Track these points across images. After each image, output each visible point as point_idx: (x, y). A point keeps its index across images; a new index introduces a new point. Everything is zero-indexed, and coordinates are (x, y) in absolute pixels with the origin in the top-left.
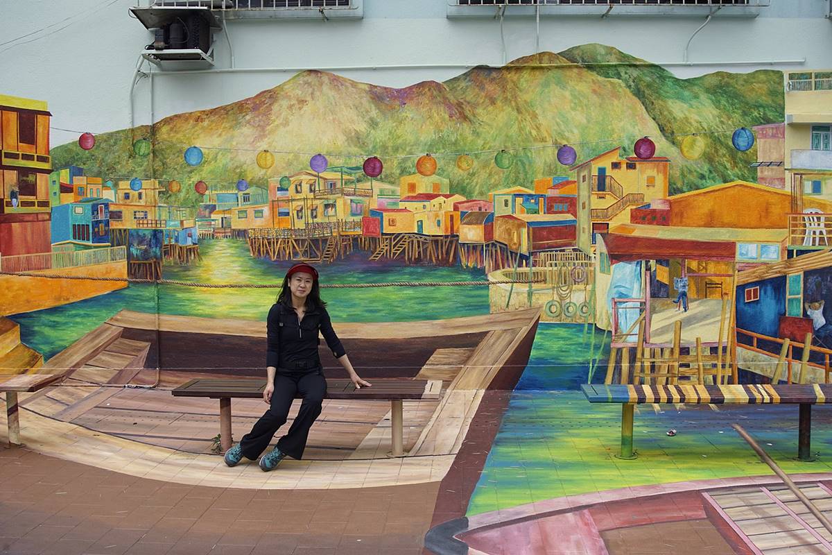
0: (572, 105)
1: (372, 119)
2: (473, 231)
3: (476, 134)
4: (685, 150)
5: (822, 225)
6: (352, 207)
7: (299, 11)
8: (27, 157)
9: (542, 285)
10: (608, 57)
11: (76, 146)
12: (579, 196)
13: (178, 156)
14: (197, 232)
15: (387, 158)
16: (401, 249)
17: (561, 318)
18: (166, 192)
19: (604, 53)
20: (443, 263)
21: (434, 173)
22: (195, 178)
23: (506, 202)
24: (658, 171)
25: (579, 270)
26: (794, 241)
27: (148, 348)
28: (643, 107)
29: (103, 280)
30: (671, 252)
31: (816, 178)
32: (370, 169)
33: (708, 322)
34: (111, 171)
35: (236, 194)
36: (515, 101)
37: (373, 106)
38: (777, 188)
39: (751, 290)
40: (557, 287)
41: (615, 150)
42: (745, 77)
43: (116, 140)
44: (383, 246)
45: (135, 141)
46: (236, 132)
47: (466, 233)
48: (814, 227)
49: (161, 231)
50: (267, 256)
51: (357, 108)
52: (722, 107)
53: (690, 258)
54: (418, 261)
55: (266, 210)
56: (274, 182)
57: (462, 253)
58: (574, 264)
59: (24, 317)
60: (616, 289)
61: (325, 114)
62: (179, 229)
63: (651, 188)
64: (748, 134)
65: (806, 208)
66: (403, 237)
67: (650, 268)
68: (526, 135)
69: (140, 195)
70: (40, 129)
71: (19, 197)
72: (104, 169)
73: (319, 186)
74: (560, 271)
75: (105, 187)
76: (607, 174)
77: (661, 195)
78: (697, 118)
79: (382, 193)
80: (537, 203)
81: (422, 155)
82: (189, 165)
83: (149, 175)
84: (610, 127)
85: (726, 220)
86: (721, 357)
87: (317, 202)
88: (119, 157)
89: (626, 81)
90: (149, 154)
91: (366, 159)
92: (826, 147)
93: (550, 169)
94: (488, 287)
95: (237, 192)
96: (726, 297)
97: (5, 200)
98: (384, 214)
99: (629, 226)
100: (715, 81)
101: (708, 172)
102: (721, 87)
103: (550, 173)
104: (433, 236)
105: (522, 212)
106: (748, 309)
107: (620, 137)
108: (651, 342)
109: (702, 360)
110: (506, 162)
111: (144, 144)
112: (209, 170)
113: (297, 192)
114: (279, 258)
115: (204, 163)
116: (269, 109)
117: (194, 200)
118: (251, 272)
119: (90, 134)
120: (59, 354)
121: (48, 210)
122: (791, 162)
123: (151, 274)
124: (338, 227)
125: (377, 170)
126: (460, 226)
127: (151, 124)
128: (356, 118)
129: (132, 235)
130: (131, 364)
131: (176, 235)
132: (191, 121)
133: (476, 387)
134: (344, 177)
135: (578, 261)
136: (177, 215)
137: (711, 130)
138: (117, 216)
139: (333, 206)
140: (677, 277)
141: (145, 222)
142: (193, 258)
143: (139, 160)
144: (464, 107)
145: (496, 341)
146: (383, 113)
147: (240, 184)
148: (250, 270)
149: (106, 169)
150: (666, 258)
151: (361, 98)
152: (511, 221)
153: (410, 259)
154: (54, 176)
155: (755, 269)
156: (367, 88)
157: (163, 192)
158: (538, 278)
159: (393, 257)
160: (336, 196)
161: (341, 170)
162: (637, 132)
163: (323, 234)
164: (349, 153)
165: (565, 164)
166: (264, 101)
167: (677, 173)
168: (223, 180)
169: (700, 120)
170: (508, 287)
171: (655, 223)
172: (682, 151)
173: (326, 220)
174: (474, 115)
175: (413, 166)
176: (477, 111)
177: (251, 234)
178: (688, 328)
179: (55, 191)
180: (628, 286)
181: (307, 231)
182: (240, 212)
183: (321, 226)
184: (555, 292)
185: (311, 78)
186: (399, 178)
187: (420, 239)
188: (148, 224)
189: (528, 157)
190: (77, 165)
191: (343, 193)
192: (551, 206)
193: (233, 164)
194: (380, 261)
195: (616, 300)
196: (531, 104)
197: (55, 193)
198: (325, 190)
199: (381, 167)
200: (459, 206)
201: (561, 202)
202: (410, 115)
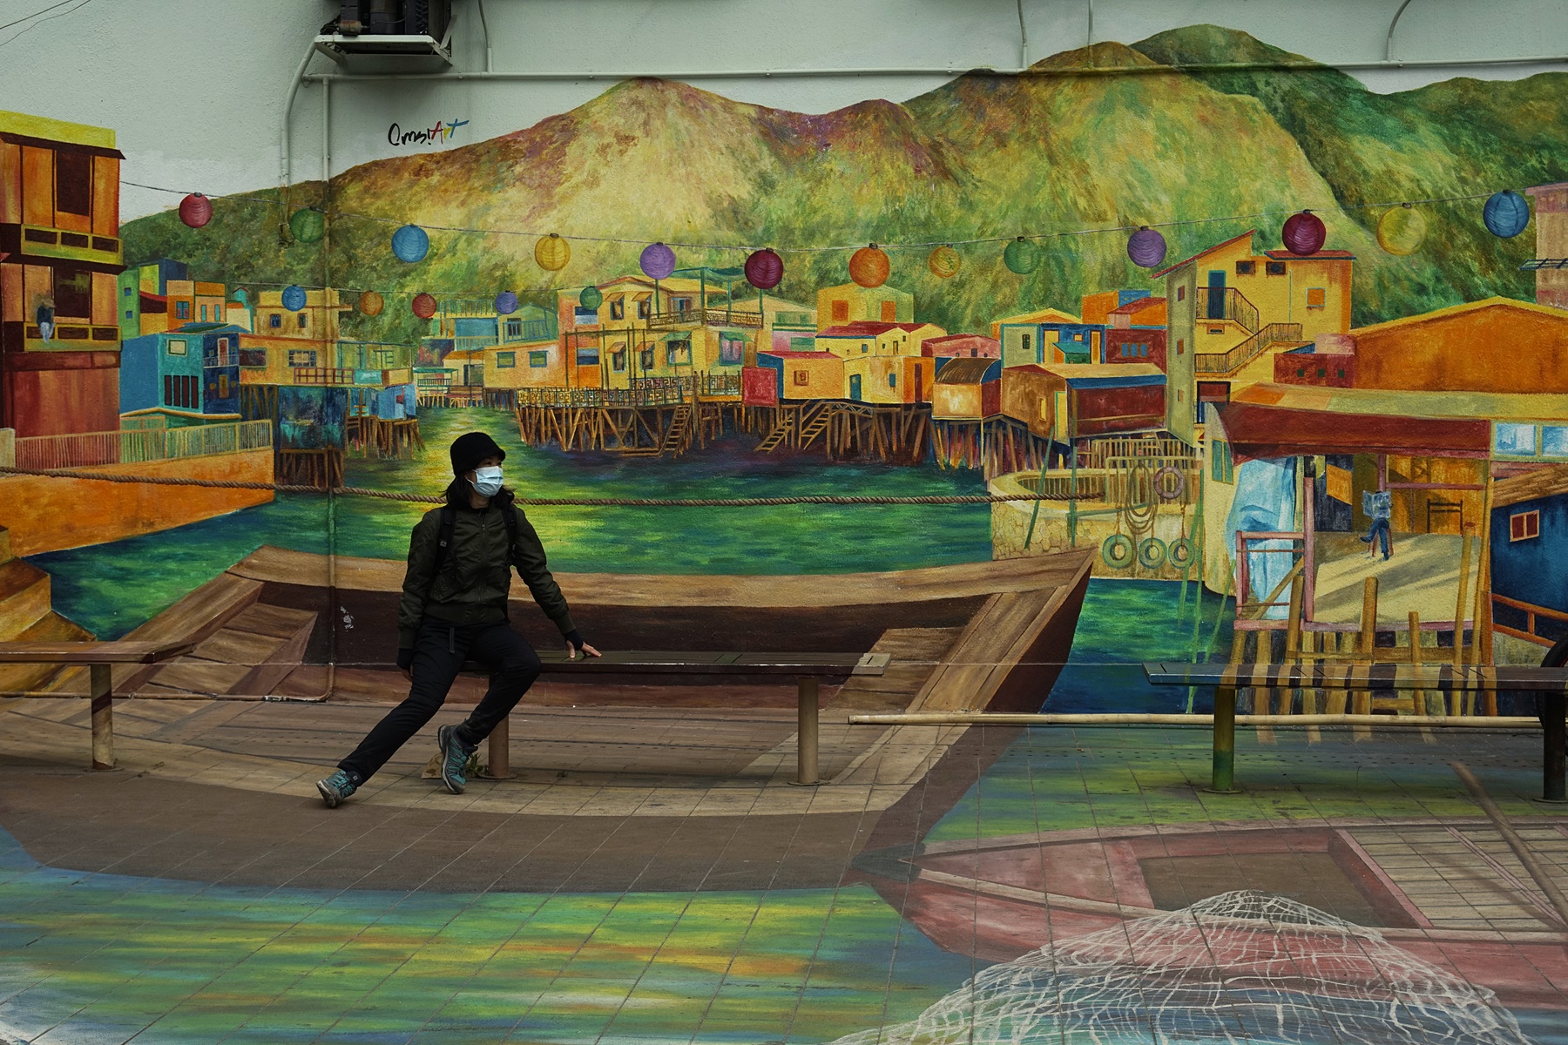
0: (1159, 147)
1: (762, 175)
2: (961, 396)
3: (968, 204)
4: (1386, 235)
6: (721, 348)
8: (70, 240)
9: (1096, 505)
10: (1232, 52)
11: (174, 220)
12: (1170, 328)
13: (380, 243)
14: (417, 393)
15: (792, 251)
16: (819, 431)
17: (1134, 570)
18: (354, 316)
19: (1223, 44)
20: (901, 458)
21: (884, 282)
22: (413, 288)
23: (1026, 338)
24: (1330, 280)
25: (1170, 473)
27: (312, 623)
28: (1301, 152)
29: (225, 486)
30: (1356, 439)
32: (758, 274)
33: (1433, 580)
34: (243, 271)
35: (494, 319)
36: (1045, 140)
37: (765, 149)
39: (1521, 518)
40: (1127, 509)
41: (1244, 236)
42: (1513, 89)
43: (254, 209)
44: (783, 425)
45: (292, 212)
46: (495, 198)
47: (946, 400)
49: (344, 391)
50: (554, 443)
51: (733, 153)
52: (1463, 149)
53: (1395, 453)
54: (852, 453)
55: (553, 352)
56: (569, 298)
57: (938, 436)
58: (1161, 463)
59: (60, 560)
60: (1244, 515)
61: (671, 165)
62: (380, 387)
63: (1316, 312)
64: (1517, 203)
66: (823, 406)
67: (1314, 471)
68: (1066, 207)
69: (302, 320)
70: (100, 185)
71: (56, 319)
72: (231, 266)
73: (659, 306)
74: (1133, 475)
75: (231, 302)
76: (1227, 285)
77: (1336, 326)
78: (1411, 171)
79: (781, 321)
80: (1087, 342)
81: (860, 246)
82: (401, 261)
83: (321, 279)
84: (1233, 192)
85: (1471, 375)
86: (1459, 651)
87: (653, 337)
89: (1267, 100)
90: (321, 238)
91: (751, 253)
93: (1114, 274)
94: (989, 507)
95: (495, 315)
96: (1470, 532)
97: (26, 325)
98: (786, 361)
99: (1272, 386)
100: (1449, 97)
101: (1432, 282)
102: (1460, 108)
103: (1113, 283)
104: (881, 405)
105: (1057, 359)
106: (1516, 557)
107: (1254, 210)
108: (1315, 620)
109: (1422, 657)
110: (1025, 261)
111: (311, 219)
112: (440, 271)
113: (615, 316)
114: (578, 444)
115: (431, 258)
116: (561, 152)
117: (410, 330)
119: (201, 195)
120: (131, 634)
121: (114, 346)
123: (322, 476)
124: (695, 386)
125: (773, 276)
126: (936, 387)
127: (326, 179)
128: (731, 172)
129: (286, 399)
130: (275, 657)
131: (374, 398)
132: (406, 175)
133: (963, 705)
134: (708, 288)
135: (1169, 457)
136: (376, 360)
137: (1439, 197)
138: (254, 359)
139: (686, 344)
140: (1368, 490)
141: (312, 372)
142: (405, 445)
143: (301, 250)
144: (944, 151)
145: (1003, 615)
146: (785, 163)
147: (503, 295)
148: (519, 470)
149: (233, 267)
150: (1345, 452)
151: (742, 132)
152: (1036, 377)
153: (834, 451)
154: (127, 279)
155: (1531, 475)
156: (753, 113)
157: (348, 315)
158: (1088, 489)
159: (803, 446)
160: (690, 325)
161: (702, 274)
162: (1288, 201)
163: (666, 399)
164: (717, 241)
165: (1144, 266)
166: (552, 136)
167: (1370, 282)
168: (469, 291)
169: (1418, 177)
170: (1028, 506)
171: (1324, 382)
172: (1379, 238)
173: (671, 372)
174: (964, 168)
175: (843, 268)
176: (969, 160)
177: (522, 399)
178: (1390, 593)
179: (128, 308)
180: (1268, 507)
181: (633, 393)
182: (501, 355)
183: (661, 384)
184: (1123, 518)
185: (643, 93)
186: (815, 291)
187: (855, 412)
188: (316, 376)
189: (1070, 250)
190: (175, 257)
191: (705, 320)
192: (1116, 348)
193: (488, 261)
194: (777, 454)
195: (1245, 535)
196: (1076, 146)
197: (129, 313)
198: (670, 312)
199: (781, 269)
200: (934, 346)
201: (1135, 339)
202: (838, 168)
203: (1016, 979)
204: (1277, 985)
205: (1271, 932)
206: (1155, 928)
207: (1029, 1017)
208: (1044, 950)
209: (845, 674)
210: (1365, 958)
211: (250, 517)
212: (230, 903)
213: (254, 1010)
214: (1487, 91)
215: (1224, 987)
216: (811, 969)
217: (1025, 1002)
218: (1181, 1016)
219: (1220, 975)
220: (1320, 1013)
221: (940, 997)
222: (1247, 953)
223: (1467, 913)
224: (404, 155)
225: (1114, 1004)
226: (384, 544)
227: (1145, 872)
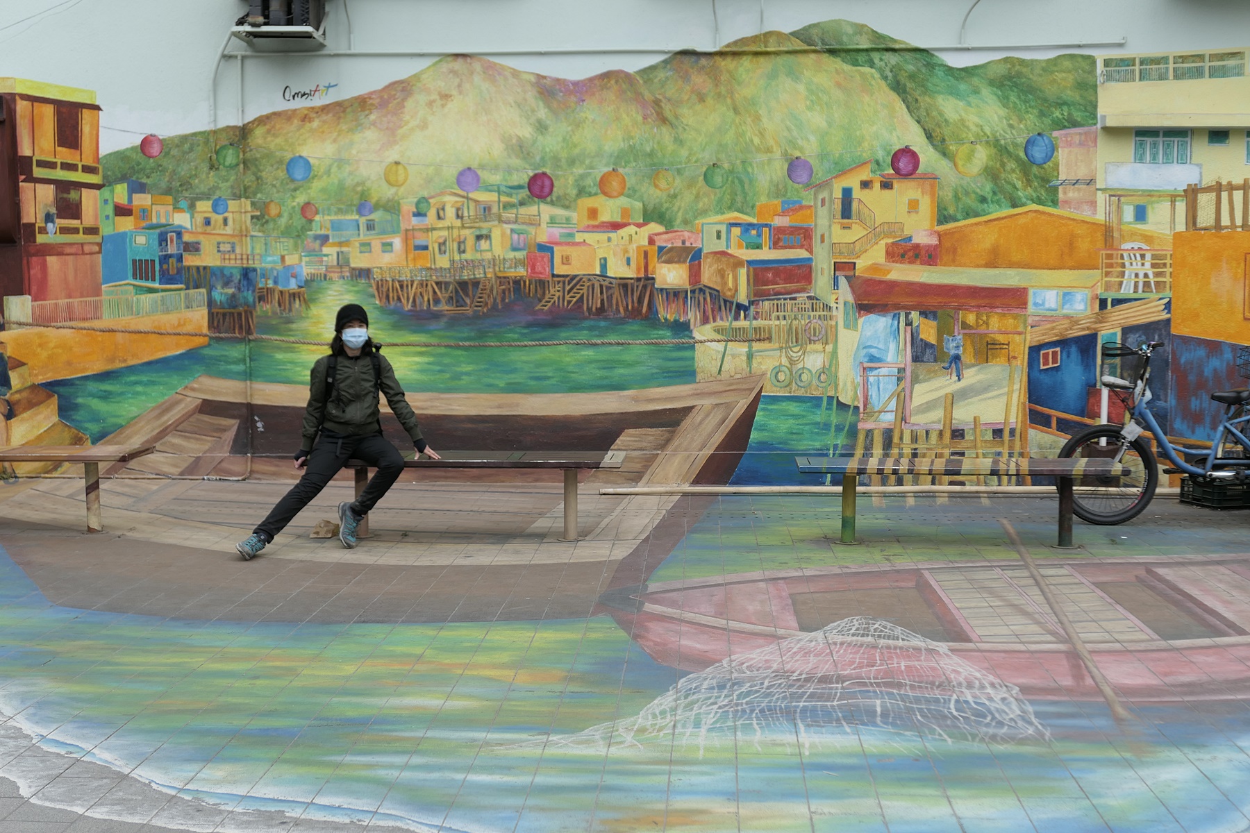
0: (808, 103)
1: (539, 121)
2: (675, 272)
3: (679, 141)
4: (960, 163)
5: (1148, 265)
6: (512, 239)
8: (67, 167)
9: (766, 345)
10: (857, 38)
11: (137, 153)
12: (816, 225)
13: (278, 169)
14: (306, 270)
15: (560, 173)
16: (578, 296)
17: (791, 389)
18: (261, 218)
19: (851, 32)
20: (635, 314)
21: (622, 195)
22: (301, 199)
23: (719, 233)
24: (923, 193)
25: (816, 323)
26: (1108, 287)
27: (235, 428)
28: (904, 106)
29: (175, 334)
30: (940, 300)
31: (1141, 201)
32: (536, 189)
33: (990, 395)
34: (184, 188)
35: (357, 221)
36: (732, 98)
37: (541, 104)
38: (1086, 214)
39: (1048, 353)
40: (786, 348)
41: (865, 163)
42: (1044, 65)
43: (192, 145)
44: (554, 292)
45: (218, 147)
46: (357, 137)
47: (664, 275)
48: (1137, 267)
49: (255, 270)
50: (399, 304)
51: (519, 106)
52: (1011, 105)
53: (965, 309)
54: (601, 310)
55: (397, 242)
56: (408, 206)
57: (659, 299)
58: (809, 317)
60: (865, 351)
61: (477, 114)
62: (279, 267)
63: (913, 215)
64: (1047, 141)
65: (1126, 242)
66: (581, 279)
67: (912, 322)
68: (746, 143)
69: (225, 221)
70: (86, 129)
71: (58, 221)
72: (176, 184)
74: (790, 325)
75: (177, 209)
76: (854, 196)
77: (926, 224)
78: (976, 120)
79: (553, 221)
80: (759, 235)
81: (606, 170)
82: (293, 180)
83: (238, 192)
84: (858, 133)
85: (1016, 257)
86: (1007, 442)
87: (466, 232)
88: (196, 168)
89: (881, 71)
90: (237, 165)
91: (531, 174)
92: (1154, 159)
93: (778, 189)
94: (694, 346)
95: (357, 217)
96: (1014, 362)
98: (556, 249)
99: (884, 265)
100: (1002, 70)
101: (991, 194)
102: (1010, 78)
103: (777, 195)
104: (621, 278)
105: (740, 246)
106: (1046, 380)
107: (872, 145)
108: (912, 422)
109: (982, 446)
110: (718, 180)
111: (231, 151)
112: (320, 187)
113: (439, 218)
114: (415, 306)
115: (313, 178)
116: (401, 106)
117: (299, 228)
119: (155, 136)
120: (112, 435)
121: (97, 239)
122: (1106, 180)
123: (241, 327)
124: (494, 265)
126: (658, 265)
127: (240, 124)
128: (518, 119)
129: (215, 275)
130: (210, 450)
131: (275, 274)
133: (677, 480)
134: (504, 199)
135: (814, 313)
136: (276, 248)
137: (995, 137)
138: (193, 248)
139: (488, 237)
140: (947, 334)
141: (233, 256)
142: (297, 306)
143: (224, 173)
144: (663, 105)
145: (703, 420)
146: (555, 113)
147: (363, 204)
149: (178, 184)
150: (932, 309)
151: (525, 92)
152: (724, 259)
153: (589, 309)
154: (105, 192)
155: (1054, 324)
156: (533, 79)
157: (257, 218)
158: (760, 335)
159: (568, 306)
160: (491, 223)
161: (499, 188)
162: (895, 140)
163: (474, 274)
164: (509, 167)
165: (798, 183)
166: (395, 95)
167: (948, 195)
168: (338, 201)
169: (981, 123)
170: (721, 346)
171: (918, 262)
172: (955, 165)
173: (478, 256)
174: (676, 117)
175: (594, 185)
176: (680, 111)
177: (377, 275)
178: (962, 403)
179: (107, 213)
180: (881, 346)
181: (452, 270)
182: (362, 245)
183: (471, 264)
184: (784, 354)
185: (458, 65)
186: (575, 200)
187: (603, 283)
188: (236, 259)
189: (748, 173)
190: (138, 178)
191: (500, 220)
192: (779, 239)
193: (352, 180)
194: (550, 311)
195: (866, 365)
196: (752, 102)
197: (107, 217)
198: (477, 215)
199: (552, 185)
200: (656, 238)
201: (792, 233)
202: (590, 116)
204: (877, 686)
205: (875, 647)
206: (799, 645)
207: (713, 711)
208: (725, 662)
209: (596, 466)
210: (936, 665)
214: (1027, 66)
215: (843, 688)
216: (569, 679)
217: (710, 701)
218: (814, 709)
219: (841, 679)
220: (905, 706)
221: (654, 698)
222: (859, 663)
223: (1004, 630)
224: (294, 108)
225: (770, 702)
227: (794, 604)
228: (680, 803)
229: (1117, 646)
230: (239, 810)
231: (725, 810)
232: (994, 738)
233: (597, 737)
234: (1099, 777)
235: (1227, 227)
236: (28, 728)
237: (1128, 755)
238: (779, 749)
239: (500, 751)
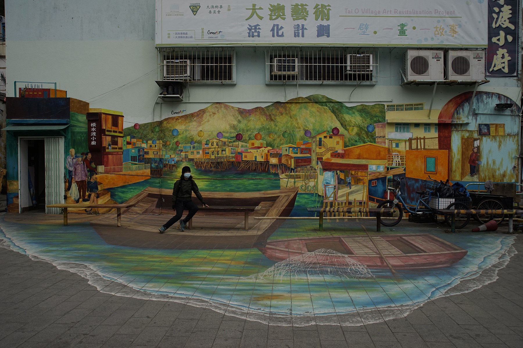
0: (310, 116)
1: (239, 120)
2: (275, 160)
3: (276, 125)
4: (350, 132)
5: (399, 159)
6: (231, 151)
7: (214, 82)
8: (114, 132)
9: (299, 179)
10: (323, 99)
11: (133, 128)
12: (312, 148)
13: (170, 132)
14: (176, 159)
15: (244, 134)
16: (249, 166)
17: (306, 191)
18: (165, 145)
19: (321, 97)
20: (264, 171)
21: (261, 139)
22: (176, 140)
23: (286, 149)
24: (340, 139)
25: (312, 174)
26: (389, 164)
27: (157, 201)
28: (335, 117)
29: (142, 176)
30: (345, 168)
31: (397, 142)
32: (238, 138)
33: (359, 193)
34: (145, 137)
35: (190, 146)
36: (290, 114)
37: (239, 115)
38: (383, 145)
39: (374, 182)
40: (304, 180)
41: (325, 131)
42: (372, 106)
43: (147, 126)
44: (242, 165)
45: (154, 127)
46: (191, 124)
47: (272, 161)
48: (396, 159)
49: (163, 159)
50: (201, 168)
51: (234, 116)
52: (363, 117)
53: (352, 170)
54: (255, 170)
55: (201, 152)
56: (204, 142)
57: (271, 167)
58: (310, 172)
60: (325, 181)
61: (222, 118)
62: (169, 158)
63: (338, 145)
64: (372, 126)
65: (393, 153)
66: (250, 162)
67: (338, 173)
68: (293, 126)
69: (156, 146)
70: (120, 122)
71: (112, 146)
74: (305, 174)
75: (143, 143)
76: (322, 140)
77: (341, 148)
78: (354, 120)
79: (242, 146)
80: (297, 150)
81: (256, 133)
82: (174, 135)
83: (159, 139)
84: (323, 124)
85: (365, 156)
86: (363, 205)
87: (218, 149)
88: (148, 132)
89: (329, 107)
90: (159, 131)
91: (237, 134)
92: (400, 131)
93: (302, 138)
94: (280, 180)
96: (365, 184)
98: (243, 154)
99: (330, 158)
100: (361, 107)
101: (358, 140)
102: (362, 109)
103: (302, 140)
104: (260, 161)
105: (292, 153)
106: (373, 189)
107: (327, 127)
108: (338, 200)
110: (286, 136)
111: (157, 128)
112: (181, 137)
113: (212, 145)
114: (205, 168)
115: (179, 135)
116: (202, 116)
117: (175, 148)
118: (195, 174)
119: (138, 124)
120: (125, 202)
121: (122, 151)
122: (388, 136)
123: (159, 174)
124: (227, 158)
126: (270, 158)
127: (160, 121)
128: (233, 119)
129: (153, 160)
130: (150, 207)
131: (168, 160)
132: (175, 120)
133: (275, 215)
134: (229, 140)
135: (312, 171)
136: (169, 153)
137: (359, 125)
138: (147, 153)
139: (225, 150)
140: (347, 177)
141: (157, 155)
142: (174, 168)
143: (155, 133)
144: (272, 116)
145: (282, 199)
146: (243, 118)
147: (192, 142)
149: (143, 136)
150: (343, 170)
151: (235, 112)
152: (288, 156)
153: (252, 170)
154: (124, 139)
155: (375, 174)
156: (237, 109)
157: (164, 145)
158: (297, 177)
159: (246, 169)
160: (226, 147)
161: (228, 138)
162: (333, 125)
163: (221, 160)
164: (231, 132)
165: (307, 137)
166: (201, 113)
167: (347, 140)
168: (185, 141)
170: (287, 180)
171: (339, 158)
172: (349, 132)
173: (222, 155)
174: (275, 119)
175: (253, 137)
176: (276, 117)
177: (195, 160)
178: (351, 195)
180: (329, 180)
181: (215, 159)
182: (191, 152)
183: (220, 157)
184: (304, 182)
185: (217, 105)
186: (248, 141)
187: (255, 163)
189: (294, 134)
190: (133, 135)
191: (228, 146)
192: (302, 151)
193: (189, 135)
195: (325, 185)
196: (295, 115)
197: (125, 145)
198: (222, 145)
199: (242, 137)
200: (270, 151)
201: (306, 150)
202: (252, 119)
203: (282, 265)
205: (328, 256)
206: (308, 255)
208: (288, 259)
209: (253, 210)
210: (344, 260)
211: (146, 181)
212: (141, 251)
213: (145, 270)
214: (367, 107)
215: (319, 266)
216: (246, 263)
218: (312, 271)
219: (319, 263)
222: (324, 260)
223: (363, 252)
224: (174, 116)
226: (170, 186)
227: (306, 245)
228: (275, 293)
229: (393, 255)
230: (156, 294)
231: (288, 295)
232: (360, 278)
233: (253, 277)
234: (388, 287)
235: (419, 149)
236: (100, 274)
237: (396, 282)
238: (302, 280)
239: (227, 280)
